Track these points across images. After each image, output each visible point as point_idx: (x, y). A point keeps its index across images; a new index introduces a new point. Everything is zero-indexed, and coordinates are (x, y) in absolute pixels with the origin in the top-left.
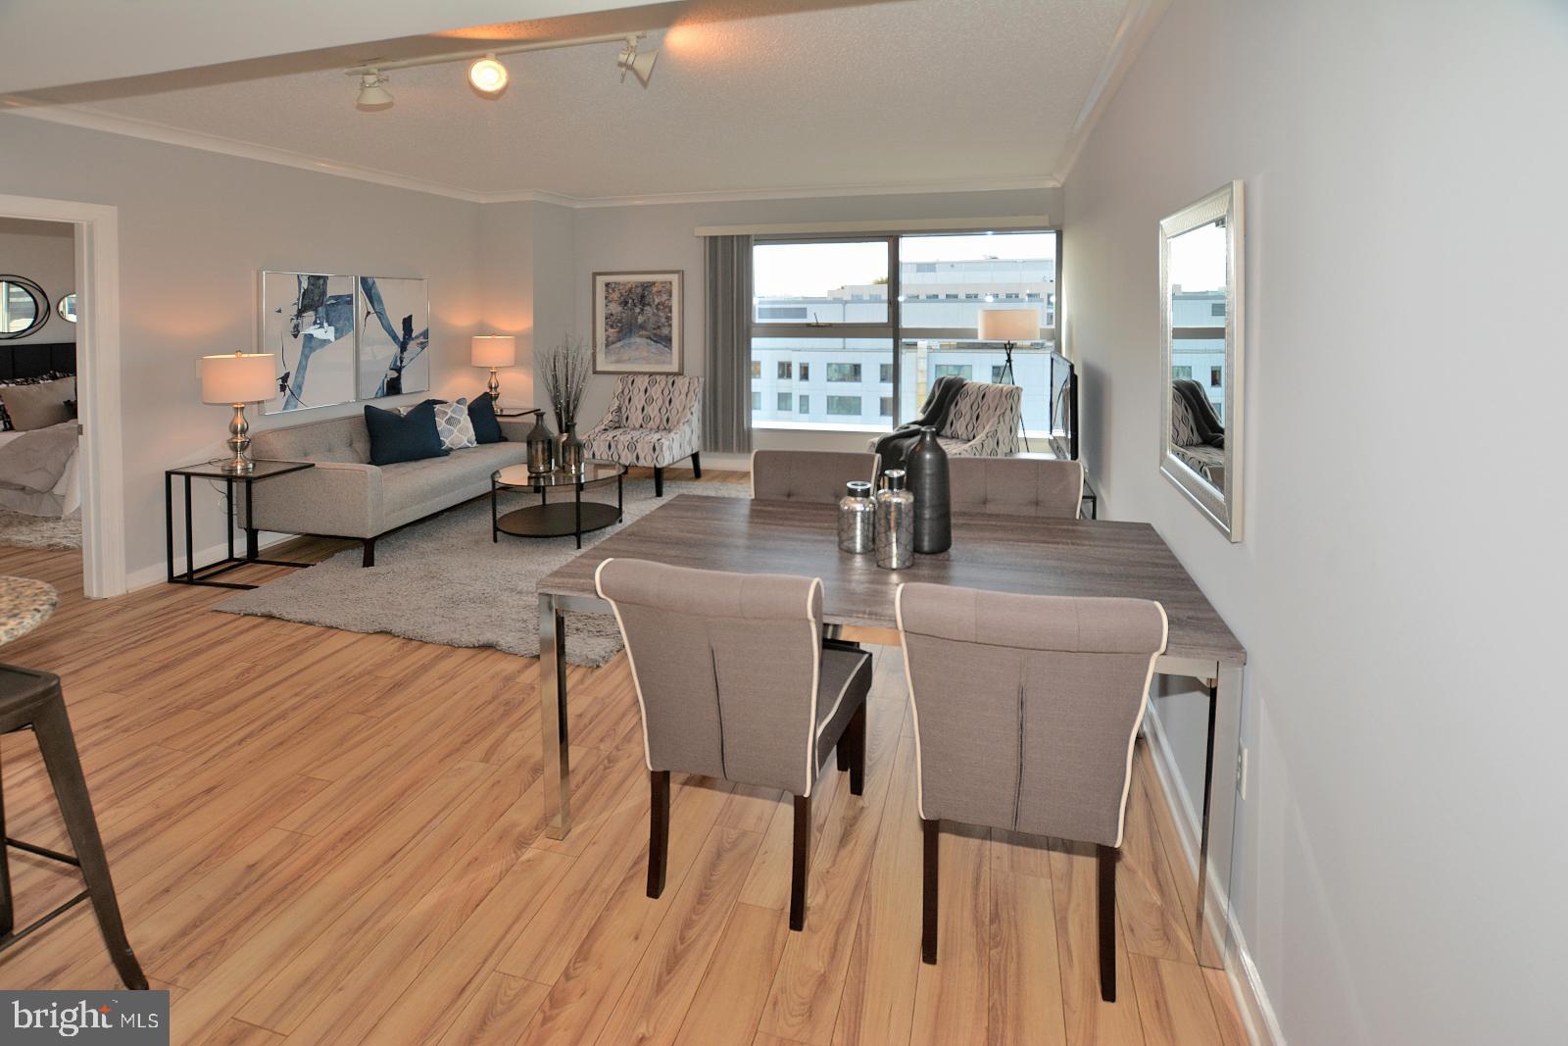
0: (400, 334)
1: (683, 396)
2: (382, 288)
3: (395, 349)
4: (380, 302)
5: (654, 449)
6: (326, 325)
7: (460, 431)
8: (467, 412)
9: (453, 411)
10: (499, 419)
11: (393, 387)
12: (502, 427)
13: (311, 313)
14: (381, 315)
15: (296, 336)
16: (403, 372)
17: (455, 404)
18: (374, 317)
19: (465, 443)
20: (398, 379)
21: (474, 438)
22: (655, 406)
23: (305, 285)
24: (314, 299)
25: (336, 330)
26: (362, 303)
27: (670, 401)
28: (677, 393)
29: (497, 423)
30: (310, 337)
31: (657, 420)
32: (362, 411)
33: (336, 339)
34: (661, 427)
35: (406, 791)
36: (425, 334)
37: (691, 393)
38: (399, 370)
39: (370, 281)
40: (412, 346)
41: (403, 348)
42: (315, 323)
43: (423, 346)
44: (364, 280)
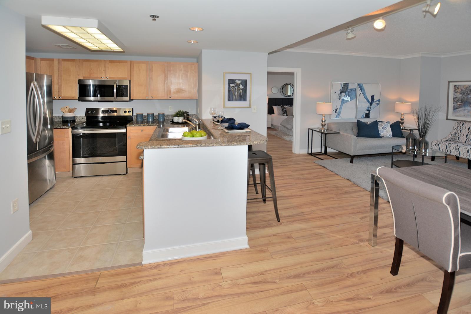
0: (370, 100)
2: (365, 87)
3: (368, 105)
4: (364, 90)
5: (468, 152)
6: (348, 96)
7: (386, 131)
8: (390, 127)
9: (384, 125)
11: (367, 116)
13: (344, 93)
14: (364, 94)
15: (340, 99)
16: (370, 112)
17: (386, 123)
18: (362, 95)
19: (388, 135)
20: (369, 113)
21: (391, 134)
23: (343, 86)
24: (345, 89)
25: (351, 98)
26: (358, 90)
30: (343, 99)
32: (356, 121)
33: (351, 100)
35: (338, 215)
36: (379, 101)
38: (369, 111)
39: (361, 85)
40: (374, 104)
41: (371, 104)
42: (345, 96)
43: (378, 104)
44: (359, 85)
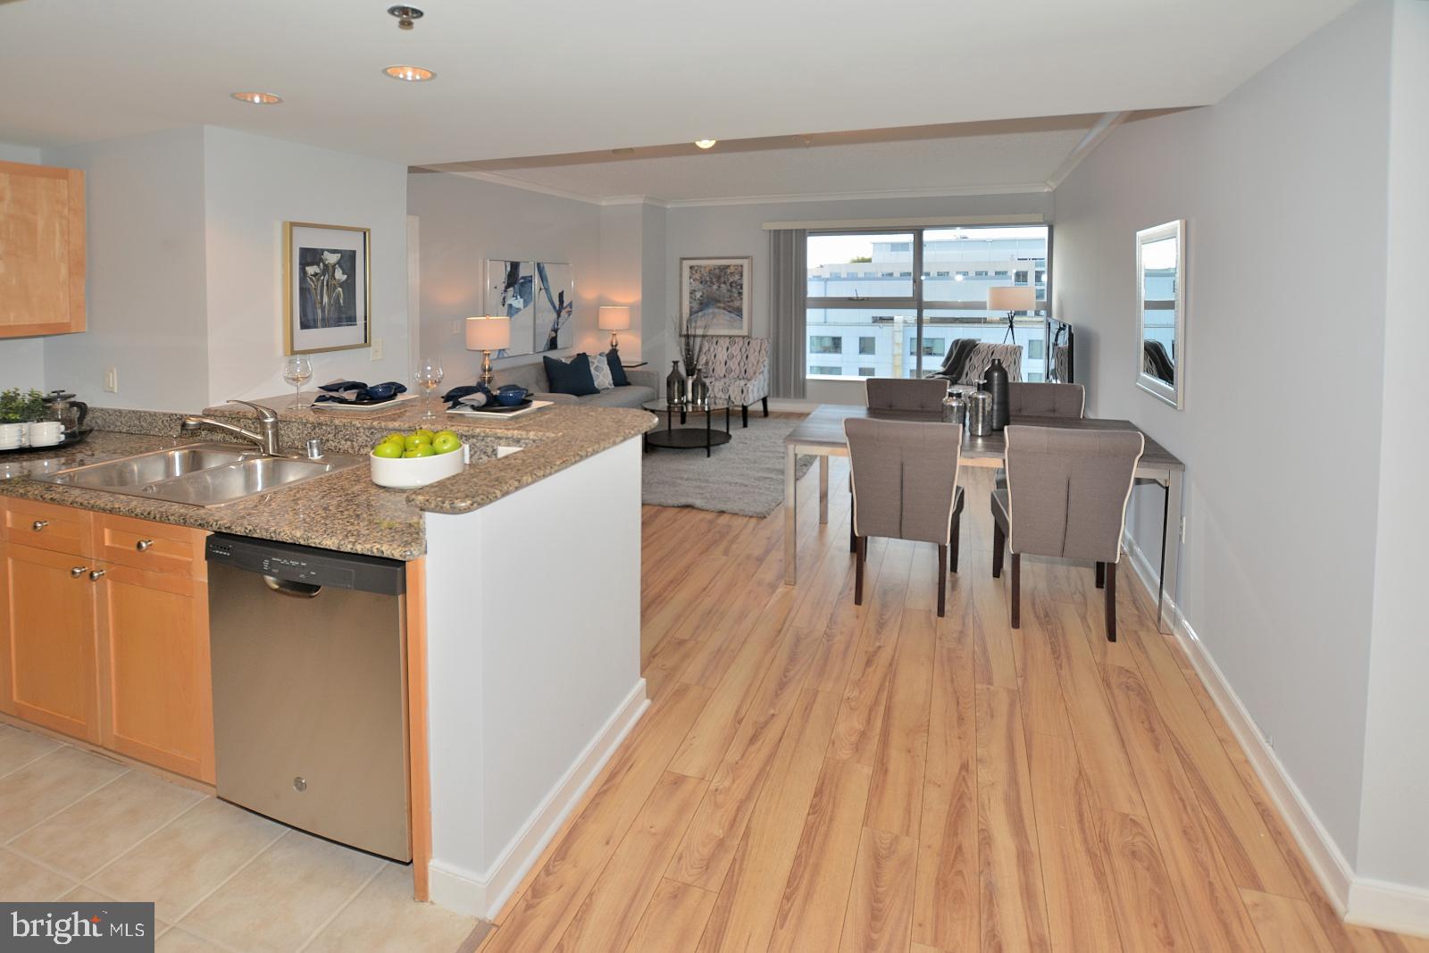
0: (557, 303)
1: (757, 353)
2: (548, 270)
3: (555, 315)
4: (547, 281)
5: (742, 392)
6: (519, 297)
7: (603, 376)
8: (606, 362)
9: (598, 362)
10: (625, 369)
11: (553, 344)
12: (627, 375)
13: (511, 289)
14: (547, 290)
15: (504, 305)
16: (559, 332)
17: (599, 357)
18: (543, 291)
19: (607, 385)
20: (556, 337)
21: (612, 382)
22: (736, 361)
23: (509, 269)
24: (514, 279)
25: (525, 301)
26: (537, 280)
27: (747, 357)
28: (752, 351)
29: (624, 371)
30: (510, 306)
31: (737, 372)
32: (542, 360)
33: (525, 307)
34: (741, 377)
36: (570, 305)
37: (763, 351)
38: (556, 331)
39: (542, 265)
40: (563, 313)
41: (559, 316)
42: (513, 296)
43: (569, 313)
44: (538, 265)
